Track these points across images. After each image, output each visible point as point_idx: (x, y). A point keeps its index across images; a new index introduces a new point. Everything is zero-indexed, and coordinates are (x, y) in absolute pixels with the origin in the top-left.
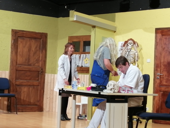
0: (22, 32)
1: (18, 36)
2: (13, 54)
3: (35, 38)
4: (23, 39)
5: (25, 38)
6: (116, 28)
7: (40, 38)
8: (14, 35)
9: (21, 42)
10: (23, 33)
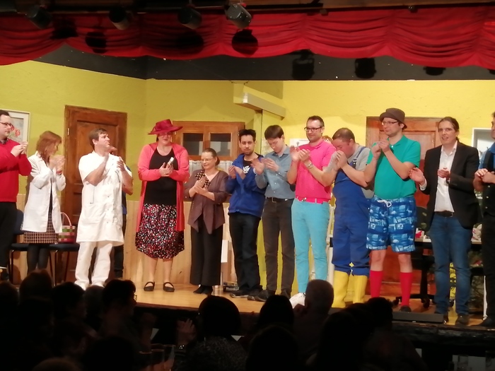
0: (85, 112)
1: (78, 121)
2: (69, 160)
3: (107, 124)
4: (86, 126)
5: (88, 124)
6: (284, 110)
7: (115, 123)
8: (71, 117)
9: (83, 133)
10: (86, 114)
